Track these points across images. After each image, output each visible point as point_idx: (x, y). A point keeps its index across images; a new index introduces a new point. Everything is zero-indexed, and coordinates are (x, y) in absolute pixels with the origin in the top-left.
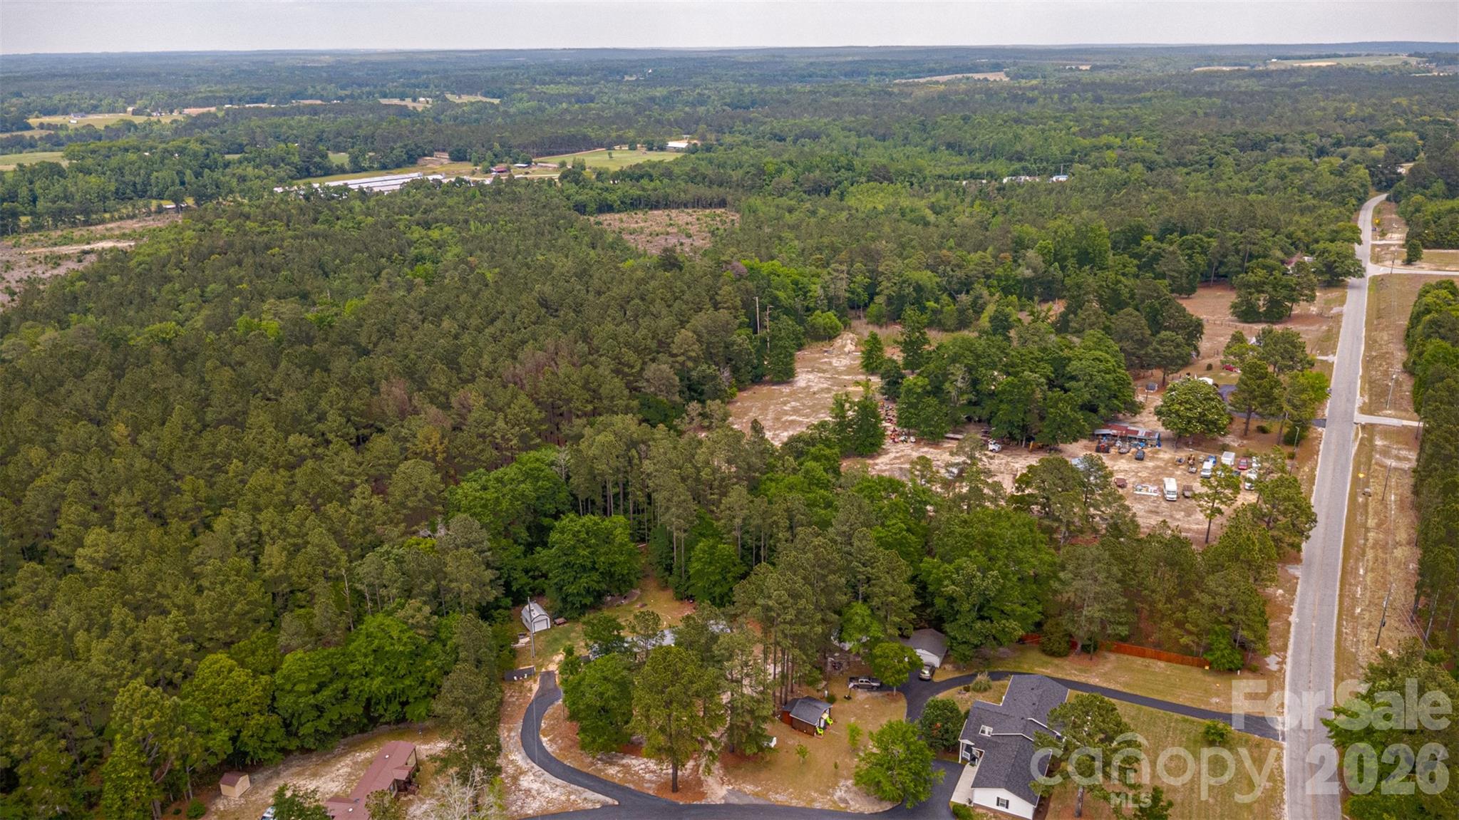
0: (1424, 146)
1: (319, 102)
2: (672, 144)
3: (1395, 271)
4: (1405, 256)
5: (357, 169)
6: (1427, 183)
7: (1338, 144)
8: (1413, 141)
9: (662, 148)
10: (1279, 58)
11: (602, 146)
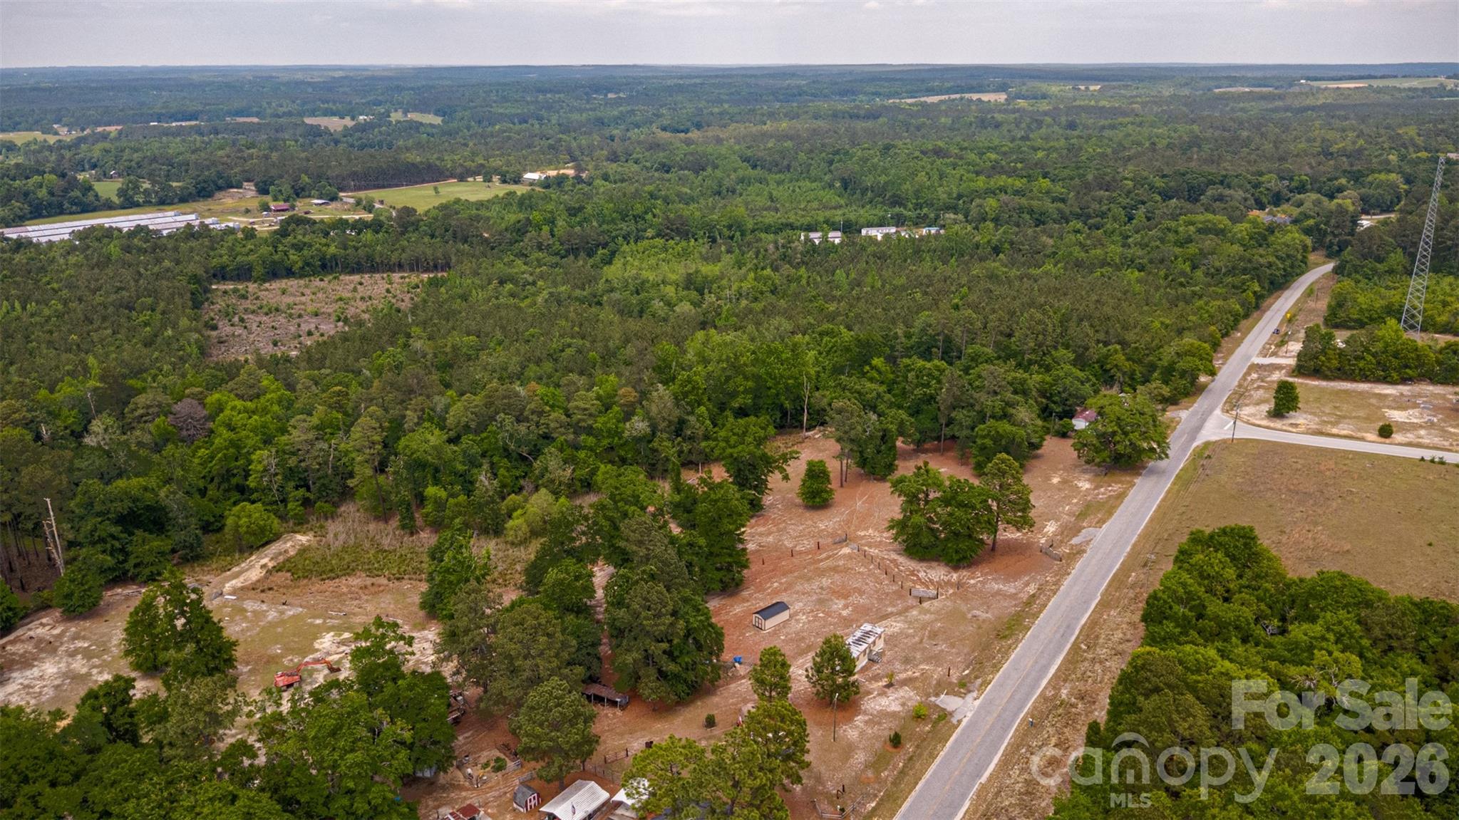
0: (1407, 192)
1: (255, 120)
2: (529, 176)
3: (1244, 432)
4: (1272, 405)
5: (128, 203)
6: (1382, 253)
7: (1301, 189)
8: (1394, 186)
9: (517, 180)
10: (1308, 79)
11: (452, 176)
